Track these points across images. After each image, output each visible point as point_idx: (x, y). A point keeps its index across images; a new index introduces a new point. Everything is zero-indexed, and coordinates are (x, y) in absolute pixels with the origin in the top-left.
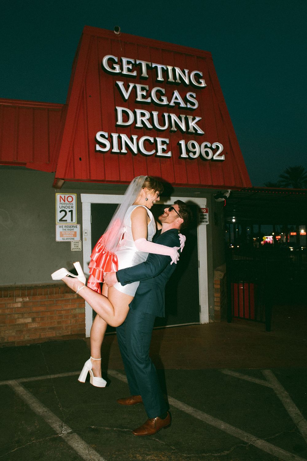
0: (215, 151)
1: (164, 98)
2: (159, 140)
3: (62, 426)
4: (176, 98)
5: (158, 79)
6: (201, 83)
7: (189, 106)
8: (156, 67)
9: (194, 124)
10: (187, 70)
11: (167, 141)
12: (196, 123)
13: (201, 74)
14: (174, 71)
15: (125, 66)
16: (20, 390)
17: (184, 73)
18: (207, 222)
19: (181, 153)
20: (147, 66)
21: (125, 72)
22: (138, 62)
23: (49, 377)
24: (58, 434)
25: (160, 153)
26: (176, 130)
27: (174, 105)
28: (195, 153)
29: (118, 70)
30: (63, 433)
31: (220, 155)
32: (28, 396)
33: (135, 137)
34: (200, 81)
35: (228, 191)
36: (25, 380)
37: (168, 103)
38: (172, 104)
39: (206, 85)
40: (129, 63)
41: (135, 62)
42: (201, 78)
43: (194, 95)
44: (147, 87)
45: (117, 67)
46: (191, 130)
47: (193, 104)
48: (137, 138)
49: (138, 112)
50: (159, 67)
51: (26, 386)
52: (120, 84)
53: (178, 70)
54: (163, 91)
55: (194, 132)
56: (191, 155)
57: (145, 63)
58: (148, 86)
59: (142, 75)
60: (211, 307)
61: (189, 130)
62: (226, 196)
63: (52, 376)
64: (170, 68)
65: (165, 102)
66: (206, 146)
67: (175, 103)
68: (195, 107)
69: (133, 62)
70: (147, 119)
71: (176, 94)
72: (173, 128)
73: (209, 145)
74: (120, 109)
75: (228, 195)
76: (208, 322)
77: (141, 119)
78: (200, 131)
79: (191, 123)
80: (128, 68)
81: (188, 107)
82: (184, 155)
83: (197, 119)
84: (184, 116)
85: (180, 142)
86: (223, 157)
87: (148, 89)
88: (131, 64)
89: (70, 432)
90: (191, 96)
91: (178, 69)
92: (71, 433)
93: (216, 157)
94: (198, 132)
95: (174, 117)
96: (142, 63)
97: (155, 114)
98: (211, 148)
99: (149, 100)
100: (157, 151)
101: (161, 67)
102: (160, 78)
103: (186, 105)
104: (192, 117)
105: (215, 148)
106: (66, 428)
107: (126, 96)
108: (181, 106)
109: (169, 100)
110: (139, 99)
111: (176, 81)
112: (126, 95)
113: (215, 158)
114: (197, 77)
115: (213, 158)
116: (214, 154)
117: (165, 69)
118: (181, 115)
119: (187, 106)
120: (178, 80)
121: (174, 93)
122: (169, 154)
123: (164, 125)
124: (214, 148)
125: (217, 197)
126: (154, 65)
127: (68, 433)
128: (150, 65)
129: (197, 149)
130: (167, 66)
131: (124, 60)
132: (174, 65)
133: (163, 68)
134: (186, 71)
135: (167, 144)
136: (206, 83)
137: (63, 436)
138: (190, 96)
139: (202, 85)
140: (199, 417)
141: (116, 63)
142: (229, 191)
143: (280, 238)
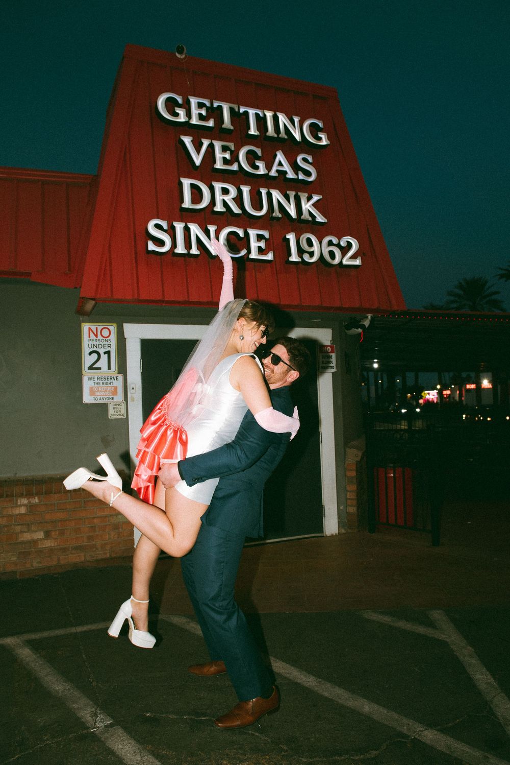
0: (344, 250)
1: (260, 164)
2: (253, 233)
3: (95, 715)
4: (280, 164)
5: (249, 133)
6: (320, 139)
7: (301, 176)
8: (246, 113)
9: (310, 206)
10: (296, 117)
11: (266, 234)
12: (314, 205)
13: (321, 125)
14: (276, 119)
15: (195, 111)
16: (25, 653)
17: (293, 122)
18: (332, 368)
19: (290, 254)
20: (232, 110)
21: (195, 121)
22: (216, 105)
23: (73, 630)
24: (89, 728)
25: (254, 255)
26: (280, 216)
27: (276, 174)
28: (311, 254)
29: (182, 118)
30: (98, 725)
31: (354, 257)
32: (37, 664)
33: (212, 229)
34: (320, 135)
35: (367, 317)
36: (33, 636)
37: (266, 172)
38: (273, 173)
39: (329, 143)
40: (200, 105)
41: (212, 104)
42: (321, 130)
43: (310, 159)
44: (232, 146)
45: (181, 112)
46: (306, 216)
47: (308, 174)
48: (216, 230)
49: (218, 186)
50: (252, 112)
51: (35, 646)
52: (187, 140)
53: (282, 118)
54: (259, 152)
55: (310, 219)
56: (306, 257)
57: (228, 107)
58: (233, 143)
59: (224, 126)
60: (341, 508)
61: (303, 217)
62: (365, 325)
63: (79, 629)
64: (269, 114)
65: (262, 171)
66: (330, 243)
67: (278, 171)
68: (312, 179)
69: (208, 104)
70: (233, 199)
71: (280, 157)
72: (276, 214)
73: (335, 241)
74: (186, 183)
75: (367, 323)
76: (337, 532)
77: (222, 198)
78: (320, 219)
79: (306, 204)
80: (200, 115)
81: (300, 178)
82: (294, 258)
83: (316, 198)
84: (294, 193)
85: (287, 237)
86: (358, 261)
87: (233, 149)
88: (204, 108)
90: (305, 160)
91: (283, 116)
92: (111, 725)
93: (347, 260)
94: (317, 220)
95: (276, 195)
96: (223, 105)
97: (246, 190)
98: (338, 246)
99: (235, 167)
100: (249, 252)
101: (254, 112)
102: (253, 131)
103: (297, 174)
104: (306, 195)
105: (345, 246)
106: (102, 717)
107: (198, 160)
108: (287, 176)
109: (269, 167)
110: (219, 165)
111: (280, 136)
113: (345, 262)
114: (314, 129)
115: (341, 262)
116: (343, 256)
117: (261, 115)
118: (288, 192)
119: (298, 177)
120: (283, 134)
121: (276, 156)
122: (270, 257)
123: (261, 208)
124: (343, 245)
125: (349, 327)
126: (242, 110)
127: (106, 726)
128: (237, 110)
129: (316, 248)
130: (265, 111)
131: (194, 101)
132: (275, 109)
133: (257, 115)
134: (296, 120)
135: (266, 240)
136: (329, 138)
137: (97, 732)
138: (302, 161)
139: (323, 142)
140: (326, 694)
141: (180, 106)
142: (369, 316)
143: (449, 394)
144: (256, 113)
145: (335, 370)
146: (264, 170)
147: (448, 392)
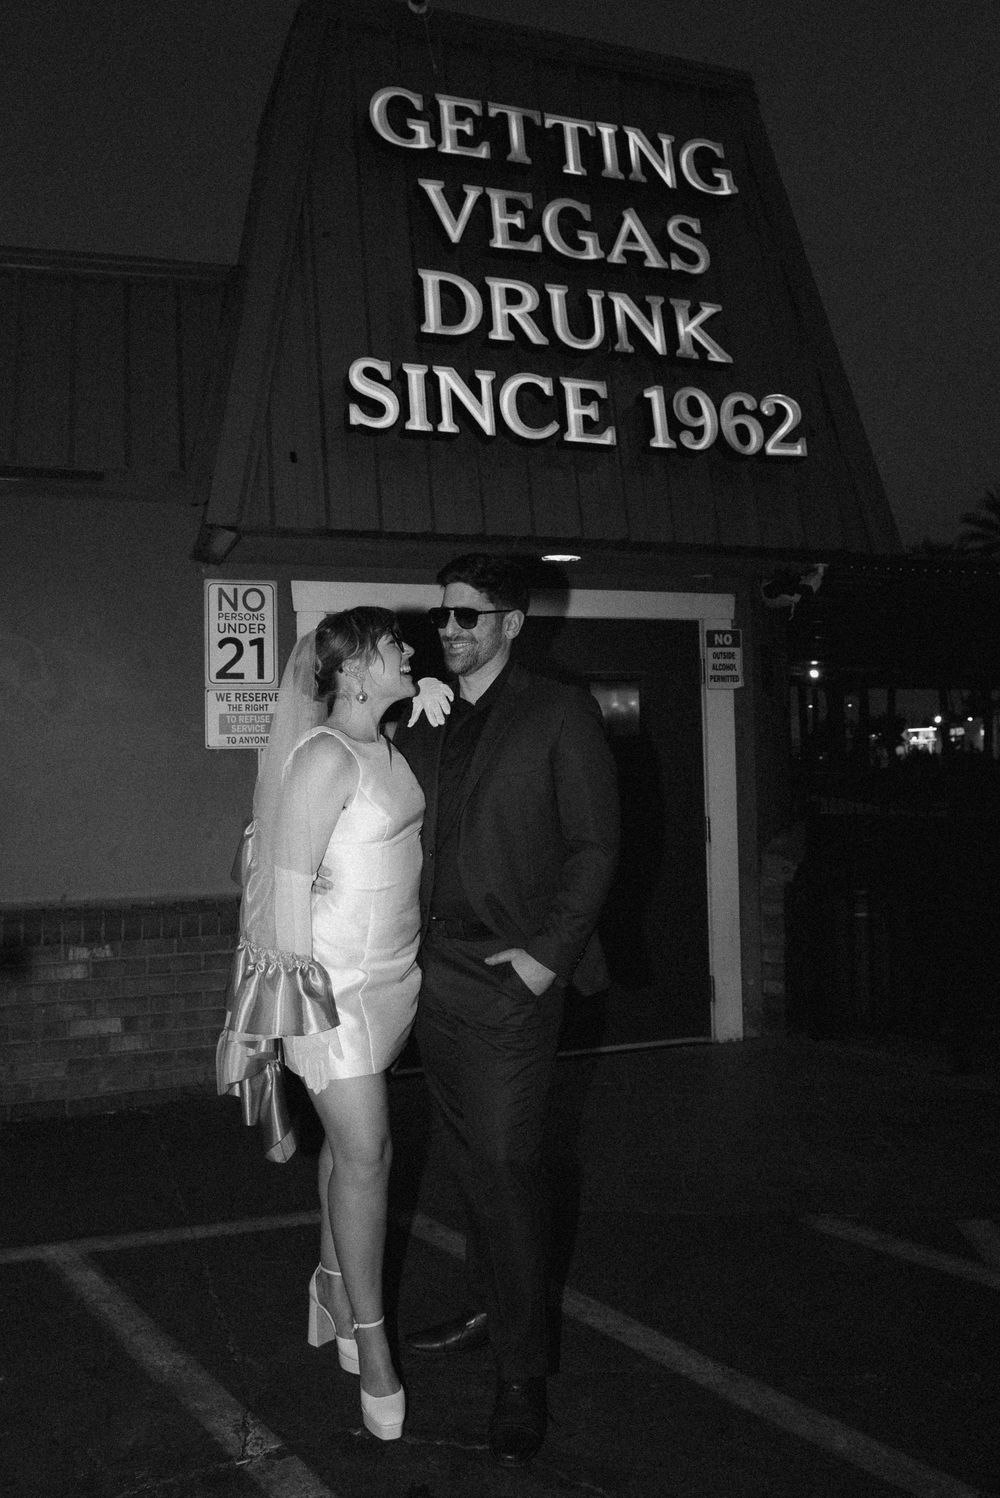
0: (770, 424)
1: (589, 239)
2: (572, 387)
3: (244, 1428)
4: (631, 237)
5: (566, 171)
6: (717, 183)
7: (676, 264)
8: (559, 129)
9: (695, 328)
10: (665, 136)
11: (601, 389)
12: (703, 326)
13: (719, 152)
14: (621, 141)
15: (449, 127)
16: (89, 1282)
17: (658, 147)
18: (735, 679)
19: (652, 433)
20: (527, 123)
21: (448, 147)
22: (493, 112)
23: (187, 1234)
24: (230, 1458)
25: (574, 435)
26: (631, 349)
27: (623, 261)
28: (699, 433)
29: (422, 142)
30: (250, 1453)
31: (790, 439)
32: (115, 1308)
33: (485, 378)
34: (717, 175)
35: (815, 570)
36: (105, 1245)
37: (602, 255)
38: (616, 257)
39: (736, 191)
40: (461, 114)
41: (485, 110)
42: (720, 164)
43: (695, 226)
44: (528, 200)
45: (421, 129)
46: (686, 349)
47: (690, 258)
48: (493, 382)
49: (498, 287)
50: (570, 126)
51: (109, 1265)
52: (433, 189)
53: (635, 139)
54: (585, 212)
55: (696, 356)
56: (687, 439)
57: (520, 115)
58: (530, 195)
59: (510, 157)
60: (751, 983)
61: (679, 352)
62: (810, 587)
63: (200, 1232)
64: (607, 131)
65: (592, 253)
66: (739, 409)
67: (625, 253)
68: (699, 269)
69: (477, 110)
70: (530, 314)
71: (631, 222)
72: (622, 346)
73: (749, 403)
74: (431, 279)
75: (815, 583)
76: (741, 1035)
77: (506, 311)
78: (716, 356)
79: (686, 325)
80: (460, 134)
81: (673, 268)
82: (661, 441)
83: (707, 311)
84: (661, 300)
85: (647, 395)
86: (799, 447)
87: (530, 205)
88: (469, 120)
89: (277, 1450)
90: (684, 229)
91: (636, 133)
92: (280, 1454)
93: (775, 446)
94: (711, 359)
95: (622, 305)
96: (509, 113)
97: (557, 294)
98: (757, 414)
99: (534, 245)
100: (564, 428)
101: (575, 125)
102: (572, 168)
103: (667, 259)
104: (687, 304)
105: (771, 414)
106: (258, 1434)
107: (455, 232)
108: (647, 264)
109: (607, 245)
110: (499, 242)
111: (632, 176)
112: (455, 228)
113: (770, 450)
114: (705, 163)
115: (763, 449)
116: (768, 435)
117: (591, 132)
118: (648, 299)
119: (670, 266)
120: (637, 174)
121: (622, 220)
122: (608, 438)
123: (590, 333)
124: (766, 413)
125: (771, 592)
126: (549, 122)
127: (268, 1456)
128: (538, 122)
129: (708, 418)
130: (598, 123)
131: (446, 105)
132: (620, 121)
133: (581, 131)
134: (666, 142)
135: (602, 403)
136: (736, 180)
137: (250, 1468)
138: (678, 230)
139: (723, 189)
140: (747, 1404)
141: (418, 116)
142: (821, 568)
143: (962, 736)
144: (580, 129)
145: (739, 684)
146: (596, 252)
147: (960, 731)
